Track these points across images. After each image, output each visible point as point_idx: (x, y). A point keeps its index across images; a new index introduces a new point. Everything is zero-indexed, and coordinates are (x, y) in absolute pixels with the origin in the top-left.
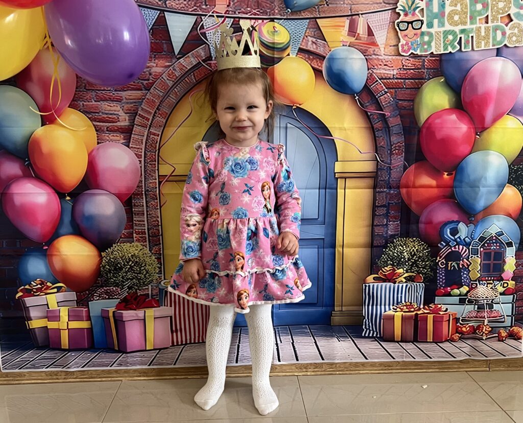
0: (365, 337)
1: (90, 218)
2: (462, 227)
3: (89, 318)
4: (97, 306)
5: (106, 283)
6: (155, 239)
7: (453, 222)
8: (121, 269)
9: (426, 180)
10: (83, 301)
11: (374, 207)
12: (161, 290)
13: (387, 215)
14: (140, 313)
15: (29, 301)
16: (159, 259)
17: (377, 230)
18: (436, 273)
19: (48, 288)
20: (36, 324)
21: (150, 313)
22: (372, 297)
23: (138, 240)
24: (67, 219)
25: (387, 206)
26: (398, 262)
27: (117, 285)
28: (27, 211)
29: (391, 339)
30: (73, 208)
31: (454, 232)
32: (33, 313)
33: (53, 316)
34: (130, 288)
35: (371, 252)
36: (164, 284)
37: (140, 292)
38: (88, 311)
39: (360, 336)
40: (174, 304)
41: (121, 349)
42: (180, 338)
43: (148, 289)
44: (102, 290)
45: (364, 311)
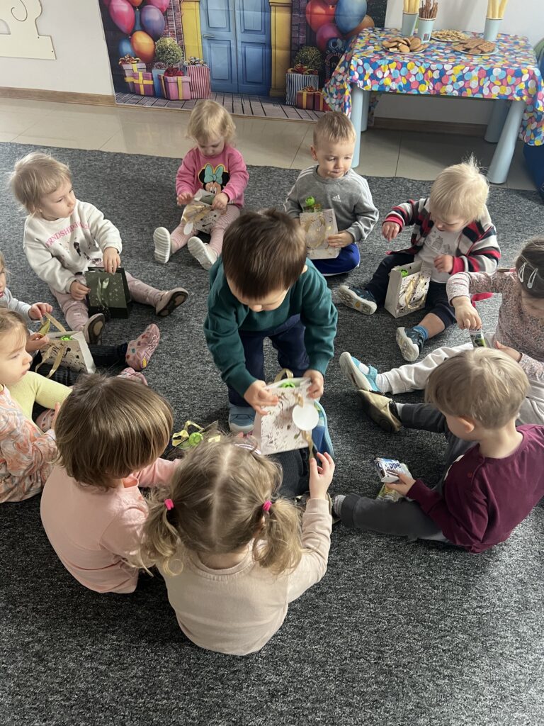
0: (288, 105)
1: (149, 21)
2: (339, 41)
3: (153, 79)
4: (157, 72)
5: (158, 61)
6: (179, 35)
7: (334, 38)
8: (164, 52)
9: (319, 10)
10: (149, 69)
11: (291, 25)
12: (184, 66)
13: (298, 31)
14: (175, 78)
15: (125, 66)
16: (182, 48)
17: (293, 40)
18: (325, 69)
19: (133, 60)
20: (129, 80)
21: (180, 79)
22: (290, 82)
23: (171, 36)
24: (138, 22)
25: (299, 25)
26: (305, 62)
27: (163, 62)
28: (120, 15)
29: (301, 107)
30: (140, 15)
31: (335, 44)
32: (127, 74)
33: (135, 76)
34: (169, 64)
35: (291, 54)
36: (185, 63)
37: (174, 67)
38: (152, 75)
39: (285, 104)
40: (190, 75)
41: (168, 98)
42: (195, 95)
43: (178, 65)
44: (157, 64)
45: (287, 90)
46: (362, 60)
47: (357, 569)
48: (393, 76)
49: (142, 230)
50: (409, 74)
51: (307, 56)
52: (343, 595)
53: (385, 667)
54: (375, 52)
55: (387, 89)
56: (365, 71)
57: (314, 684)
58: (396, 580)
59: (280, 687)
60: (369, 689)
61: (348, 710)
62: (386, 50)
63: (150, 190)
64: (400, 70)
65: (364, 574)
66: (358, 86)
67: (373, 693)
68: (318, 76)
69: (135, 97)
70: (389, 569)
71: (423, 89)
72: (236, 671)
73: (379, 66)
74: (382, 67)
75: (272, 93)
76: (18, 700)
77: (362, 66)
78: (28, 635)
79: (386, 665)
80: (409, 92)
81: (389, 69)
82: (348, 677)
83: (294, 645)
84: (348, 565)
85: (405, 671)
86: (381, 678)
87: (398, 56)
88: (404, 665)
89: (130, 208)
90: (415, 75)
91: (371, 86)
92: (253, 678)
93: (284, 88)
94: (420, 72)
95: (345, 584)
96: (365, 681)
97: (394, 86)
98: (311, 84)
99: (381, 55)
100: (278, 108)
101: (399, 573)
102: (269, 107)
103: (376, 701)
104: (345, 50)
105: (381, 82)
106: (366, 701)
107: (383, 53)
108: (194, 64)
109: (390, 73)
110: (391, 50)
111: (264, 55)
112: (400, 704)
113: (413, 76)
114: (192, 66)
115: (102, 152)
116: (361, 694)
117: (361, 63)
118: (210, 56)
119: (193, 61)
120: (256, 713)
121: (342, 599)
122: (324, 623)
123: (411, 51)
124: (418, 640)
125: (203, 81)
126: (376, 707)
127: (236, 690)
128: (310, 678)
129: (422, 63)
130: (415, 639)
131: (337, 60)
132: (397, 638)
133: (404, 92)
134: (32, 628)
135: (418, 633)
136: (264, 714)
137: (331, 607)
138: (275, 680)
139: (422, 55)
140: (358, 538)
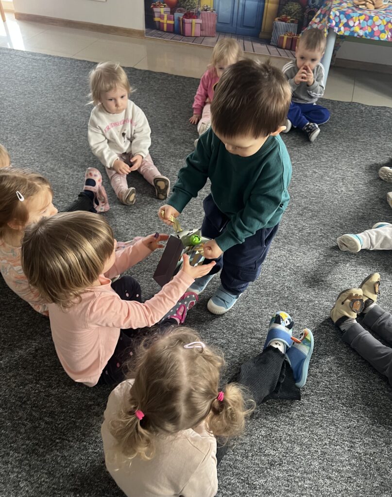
0: (272, 45)
3: (174, 20)
4: (178, 15)
5: (180, 6)
10: (172, 12)
12: (198, 12)
14: (190, 20)
15: (155, 10)
18: (303, 20)
19: (161, 5)
20: (157, 19)
21: (194, 21)
22: (276, 28)
26: (289, 13)
27: (183, 7)
29: (281, 48)
32: (156, 15)
33: (162, 17)
34: (188, 9)
35: (279, 7)
36: (200, 9)
37: (191, 12)
38: (174, 17)
39: (269, 44)
40: (202, 18)
41: (184, 35)
42: (203, 33)
43: (194, 11)
44: (178, 9)
45: (273, 33)
46: (339, 12)
47: (332, 380)
48: (362, 26)
49: (166, 125)
50: (374, 25)
51: (291, 9)
52: (322, 398)
53: (356, 454)
54: (348, 7)
55: (356, 35)
56: (340, 20)
57: (302, 460)
58: (363, 391)
59: (277, 459)
60: (345, 468)
61: (328, 482)
62: (357, 6)
63: (171, 98)
64: (367, 21)
65: (338, 384)
66: (334, 31)
67: (347, 471)
68: (297, 25)
69: (160, 32)
70: (357, 383)
71: (383, 37)
72: (244, 443)
73: (352, 18)
74: (354, 18)
75: (261, 35)
76: (84, 445)
77: (339, 16)
78: (91, 400)
79: (357, 452)
80: (372, 38)
81: (359, 20)
82: (328, 458)
83: (286, 430)
84: (325, 376)
85: (371, 458)
86: (353, 461)
87: (366, 11)
88: (371, 454)
89: (157, 109)
90: (378, 26)
91: (343, 31)
92: (256, 450)
93: (270, 33)
94: (382, 24)
95: (324, 390)
96: (342, 462)
97: (361, 33)
98: (291, 30)
99: (352, 10)
100: (264, 47)
101: (365, 386)
102: (257, 45)
103: (350, 477)
104: (321, 6)
105: (352, 29)
106: (342, 477)
107: (354, 8)
108: (206, 10)
109: (360, 23)
110: (360, 7)
111: (258, 7)
112: (368, 481)
113: (377, 27)
114: (204, 12)
115: (136, 69)
116: (339, 471)
117: (338, 14)
118: (219, 6)
119: (206, 8)
120: (259, 475)
121: (321, 401)
122: (308, 416)
123: (375, 9)
124: (381, 437)
125: (211, 23)
126: (350, 482)
127: (243, 457)
128: (299, 455)
129: (384, 17)
130: (378, 436)
131: (313, 14)
132: (365, 434)
133: (369, 38)
134: (93, 395)
135: (380, 432)
136: (265, 477)
137: (313, 406)
138: (273, 454)
139: (384, 12)
140: (332, 358)
